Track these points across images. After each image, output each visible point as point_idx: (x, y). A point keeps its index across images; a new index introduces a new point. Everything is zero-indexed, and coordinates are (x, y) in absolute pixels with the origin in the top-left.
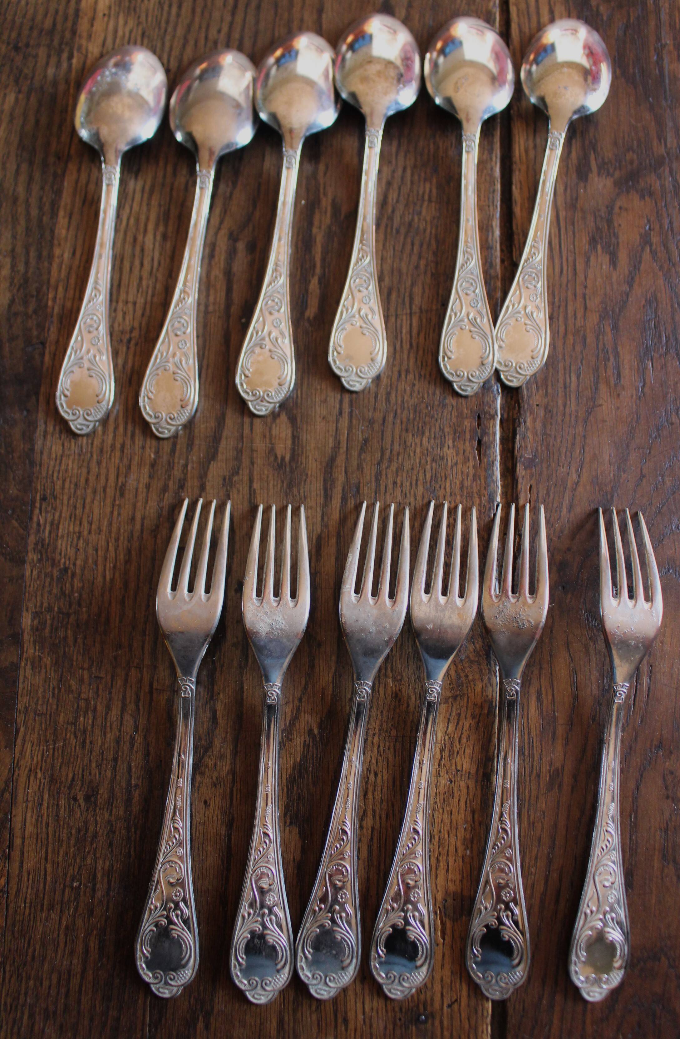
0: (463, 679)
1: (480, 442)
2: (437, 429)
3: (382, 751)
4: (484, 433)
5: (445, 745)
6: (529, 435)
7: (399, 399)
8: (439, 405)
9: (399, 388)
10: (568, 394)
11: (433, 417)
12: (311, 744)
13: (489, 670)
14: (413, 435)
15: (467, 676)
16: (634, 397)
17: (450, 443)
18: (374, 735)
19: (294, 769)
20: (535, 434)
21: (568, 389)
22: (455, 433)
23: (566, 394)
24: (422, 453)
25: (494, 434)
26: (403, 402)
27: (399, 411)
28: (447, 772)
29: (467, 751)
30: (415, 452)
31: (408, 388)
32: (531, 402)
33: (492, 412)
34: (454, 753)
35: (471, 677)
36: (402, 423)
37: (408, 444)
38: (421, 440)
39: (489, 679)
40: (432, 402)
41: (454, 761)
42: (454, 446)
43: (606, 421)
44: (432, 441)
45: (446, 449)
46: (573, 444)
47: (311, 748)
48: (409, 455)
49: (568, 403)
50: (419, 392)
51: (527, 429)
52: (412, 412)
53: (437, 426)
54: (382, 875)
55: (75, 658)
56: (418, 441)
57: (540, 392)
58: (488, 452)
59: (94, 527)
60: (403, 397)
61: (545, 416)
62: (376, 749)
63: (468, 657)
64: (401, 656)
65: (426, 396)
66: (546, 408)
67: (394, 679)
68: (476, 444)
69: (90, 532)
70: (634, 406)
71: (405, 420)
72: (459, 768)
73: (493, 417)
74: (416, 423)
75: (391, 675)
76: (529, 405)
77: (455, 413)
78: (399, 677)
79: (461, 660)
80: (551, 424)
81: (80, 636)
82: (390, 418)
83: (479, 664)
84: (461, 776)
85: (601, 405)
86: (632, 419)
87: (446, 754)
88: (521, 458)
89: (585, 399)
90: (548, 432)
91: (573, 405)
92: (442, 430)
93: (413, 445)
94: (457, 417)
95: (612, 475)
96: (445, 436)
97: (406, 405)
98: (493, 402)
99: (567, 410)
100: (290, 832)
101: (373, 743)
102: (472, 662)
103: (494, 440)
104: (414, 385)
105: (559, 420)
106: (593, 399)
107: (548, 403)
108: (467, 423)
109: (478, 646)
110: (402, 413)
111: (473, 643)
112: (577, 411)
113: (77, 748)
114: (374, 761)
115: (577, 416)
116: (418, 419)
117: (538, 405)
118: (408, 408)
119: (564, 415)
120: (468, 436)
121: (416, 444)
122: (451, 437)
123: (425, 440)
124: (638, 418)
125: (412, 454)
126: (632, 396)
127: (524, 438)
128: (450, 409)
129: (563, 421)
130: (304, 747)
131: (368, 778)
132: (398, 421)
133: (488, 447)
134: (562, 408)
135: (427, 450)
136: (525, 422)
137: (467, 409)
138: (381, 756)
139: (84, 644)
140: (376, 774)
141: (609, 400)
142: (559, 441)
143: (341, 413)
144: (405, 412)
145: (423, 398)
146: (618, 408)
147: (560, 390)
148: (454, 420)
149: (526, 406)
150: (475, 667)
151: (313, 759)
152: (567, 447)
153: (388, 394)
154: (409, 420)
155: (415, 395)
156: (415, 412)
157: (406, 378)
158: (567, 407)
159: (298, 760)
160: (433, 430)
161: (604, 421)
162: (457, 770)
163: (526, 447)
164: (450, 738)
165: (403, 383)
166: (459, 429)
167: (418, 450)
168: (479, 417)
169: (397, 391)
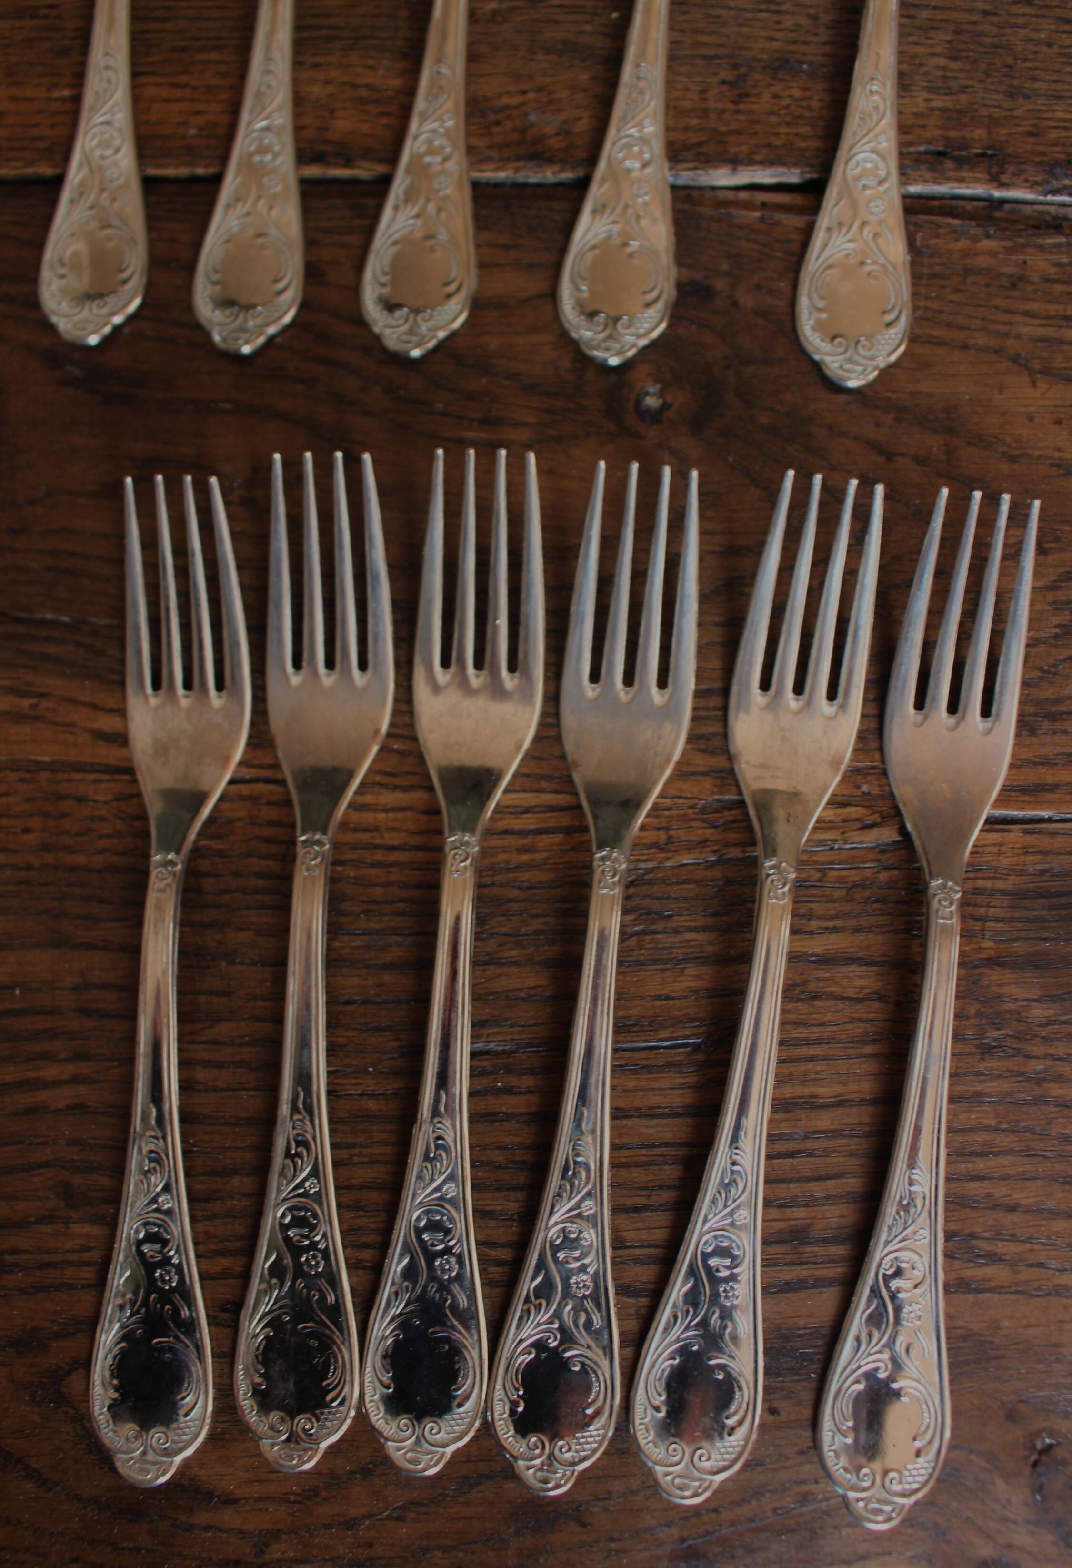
0: (492, 117)
1: (941, 154)
2: (963, 82)
4: (961, 162)
6: (963, 244)
7: (1020, 21)
8: (1012, 86)
9: (1040, 21)
10: (1054, 322)
11: (987, 75)
13: (507, 160)
14: (949, 42)
15: (498, 123)
16: (1057, 455)
17: (938, 103)
20: (966, 254)
21: (1063, 323)
22: (957, 111)
23: (1052, 318)
24: (915, 56)
25: (961, 180)
26: (1014, 26)
27: (995, 19)
30: (916, 44)
31: (1042, 36)
32: (1030, 251)
33: (1004, 178)
34: (363, 104)
35: (495, 129)
36: (974, 23)
37: (932, 34)
38: (939, 55)
39: (490, 159)
40: (1017, 75)
41: (349, 105)
42: (932, 109)
43: (1001, 393)
44: (939, 73)
45: (925, 95)
46: (949, 325)
48: (910, 35)
49: (1035, 322)
50: (1036, 53)
51: (975, 239)
52: (996, 41)
53: (969, 83)
56: (938, 49)
57: (1054, 270)
58: (922, 167)
60: (1024, 26)
61: (1003, 274)
63: (532, 125)
65: (1028, 65)
66: (1022, 279)
67: (496, 13)
68: (938, 147)
70: (1037, 453)
71: (979, 28)
72: (336, 113)
73: (995, 180)
74: (973, 47)
76: (1023, 246)
77: (996, 113)
78: (499, 19)
79: (526, 115)
80: (988, 285)
83: (520, 144)
85: (1034, 384)
86: (1009, 446)
87: (363, 93)
88: (916, 224)
89: (1045, 354)
90: (970, 279)
91: (1028, 329)
92: (963, 90)
93: (930, 42)
94: (990, 117)
95: (889, 394)
96: (951, 94)
97: (1008, 31)
98: (1026, 181)
99: (1018, 318)
102: (523, 131)
103: (948, 180)
104: (1050, 45)
105: (999, 301)
106: (1047, 372)
107: (1032, 283)
108: (979, 133)
109: (551, 143)
110: (993, 24)
111: (558, 134)
112: (1018, 337)
115: (1007, 335)
116: (982, 50)
117: (1025, 263)
118: (1003, 35)
119: (1008, 311)
120: (952, 134)
121: (932, 46)
122: (949, 105)
123: (942, 61)
124: (1013, 459)
125: (910, 39)
126: (1059, 450)
127: (955, 232)
128: (1006, 106)
129: (996, 307)
132: (975, 18)
133: (932, 169)
134: (1022, 307)
135: (921, 65)
136: (988, 237)
137: (1010, 134)
141: (1048, 403)
142: (955, 297)
144: (994, 30)
145: (1025, 60)
146: (1031, 419)
147: (1060, 307)
148: (984, 112)
149: (1021, 240)
150: (514, 136)
152: (941, 312)
154: (979, 35)
155: (1030, 46)
156: (996, 46)
157: (1064, 32)
158: (1027, 319)
160: (961, 75)
161: (1001, 389)
162: (333, 111)
163: (937, 236)
165: (1052, 27)
166: (965, 120)
167: (920, 50)
168: (992, 156)
169: (1037, 16)
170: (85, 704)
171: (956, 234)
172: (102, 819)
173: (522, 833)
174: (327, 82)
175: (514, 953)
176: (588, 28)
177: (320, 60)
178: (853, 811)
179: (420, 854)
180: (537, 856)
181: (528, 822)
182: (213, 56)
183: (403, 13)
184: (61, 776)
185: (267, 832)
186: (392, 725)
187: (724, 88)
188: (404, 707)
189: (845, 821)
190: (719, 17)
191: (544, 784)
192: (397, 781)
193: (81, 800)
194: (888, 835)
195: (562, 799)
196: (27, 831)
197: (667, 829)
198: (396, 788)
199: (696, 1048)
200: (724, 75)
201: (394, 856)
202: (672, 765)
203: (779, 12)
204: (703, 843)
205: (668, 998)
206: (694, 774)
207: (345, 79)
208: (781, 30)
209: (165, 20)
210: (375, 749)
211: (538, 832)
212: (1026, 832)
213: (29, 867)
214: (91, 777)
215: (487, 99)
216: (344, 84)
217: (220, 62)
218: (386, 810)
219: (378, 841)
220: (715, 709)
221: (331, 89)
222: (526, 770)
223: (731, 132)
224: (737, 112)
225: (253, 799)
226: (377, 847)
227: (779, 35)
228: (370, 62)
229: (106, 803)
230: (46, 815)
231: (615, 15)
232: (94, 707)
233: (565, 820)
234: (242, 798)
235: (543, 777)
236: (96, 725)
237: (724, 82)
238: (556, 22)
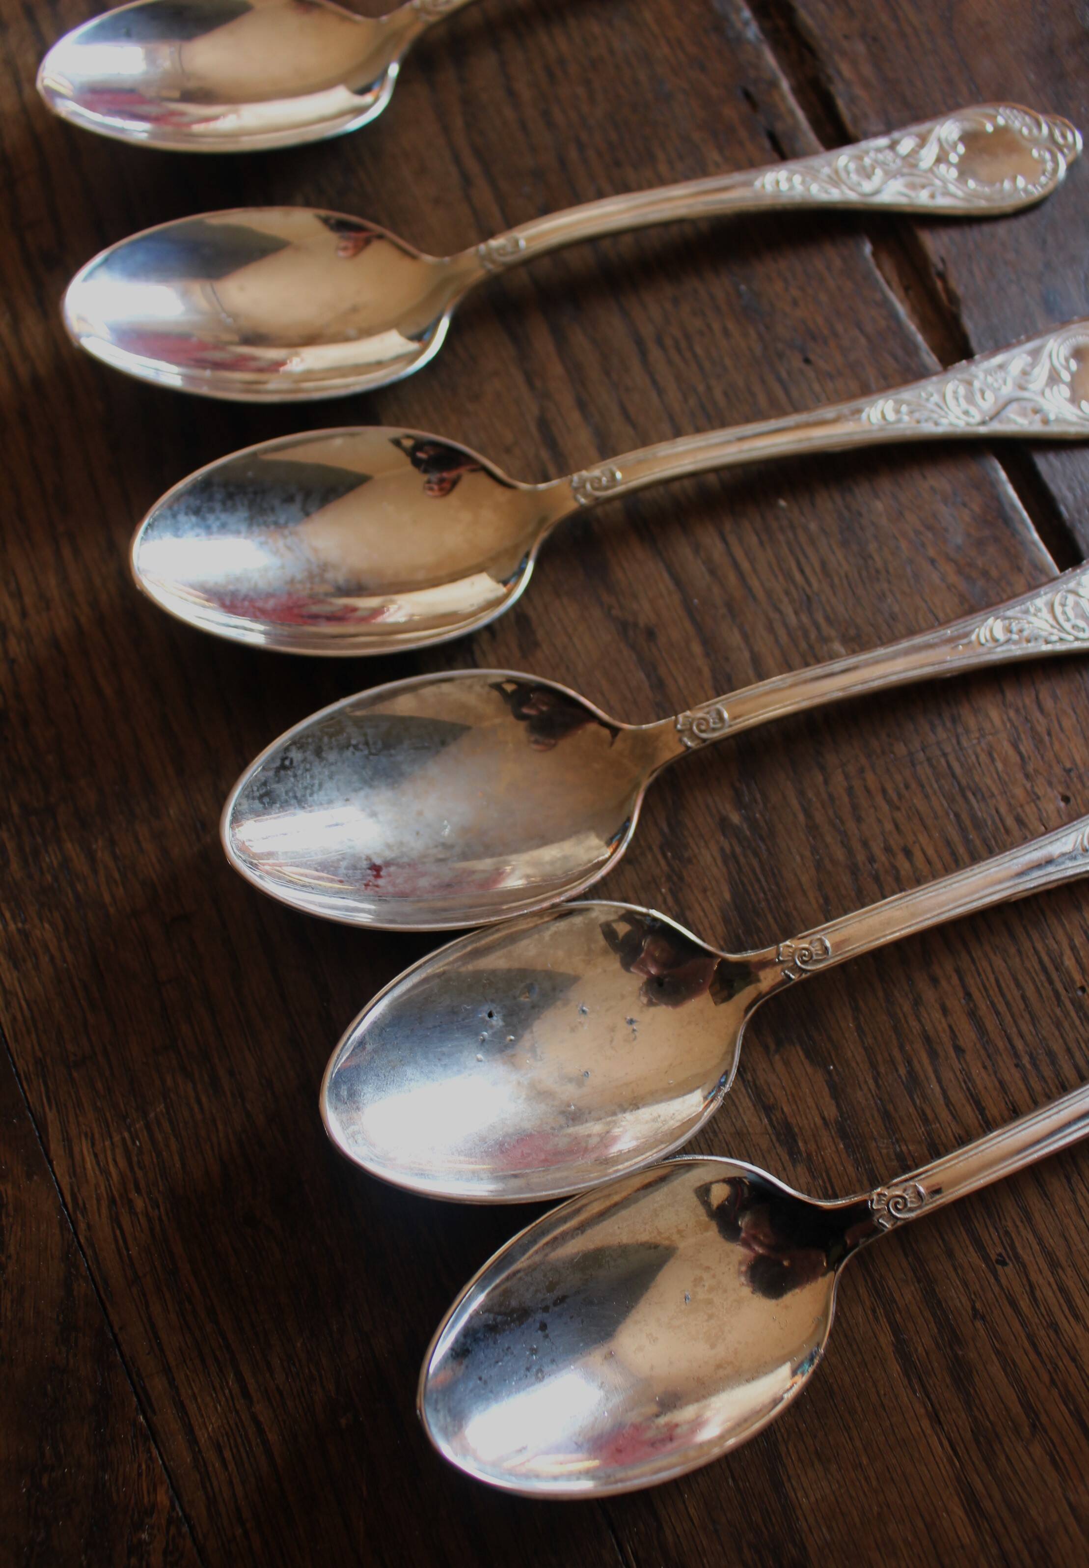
1: (772, 136)
2: (678, 141)
3: (895, 797)
4: (772, 117)
5: (1016, 728)
6: (859, 91)
7: (573, 115)
8: (656, 98)
11: (656, 123)
12: (738, 850)
15: (985, 574)
18: (862, 770)
19: (726, 921)
20: (868, 86)
22: (716, 136)
25: (792, 113)
26: (582, 117)
27: (584, 136)
28: (1050, 784)
29: (1067, 723)
31: (581, 91)
32: (830, 38)
33: (767, 77)
34: (1041, 741)
35: (994, 573)
36: (600, 154)
40: (640, 98)
41: (1049, 755)
42: (725, 159)
43: (988, 22)
47: (742, 860)
50: (604, 89)
51: (848, 82)
52: (609, 128)
53: (674, 136)
54: (1028, 1066)
55: (107, 898)
57: (839, 12)
59: (28, 600)
60: (578, 109)
61: (870, 50)
62: (880, 800)
64: (832, 586)
65: (623, 92)
66: (864, 37)
68: (767, 144)
69: (24, 614)
71: (603, 146)
72: (1068, 765)
73: (774, 84)
74: (629, 145)
75: (833, 633)
76: (829, 44)
77: (696, 102)
78: (852, 632)
79: (958, 548)
80: (890, 61)
81: (99, 845)
82: (573, 154)
83: (996, 539)
84: (1080, 777)
87: (1027, 746)
90: (892, 76)
92: (686, 139)
94: (704, 106)
97: (592, 121)
99: (906, 26)
100: (787, 1064)
101: (868, 790)
102: (980, 544)
104: (588, 81)
105: (901, 48)
107: (863, 25)
108: (729, 112)
109: (976, 508)
110: (592, 137)
111: (965, 505)
112: (925, 23)
113: (204, 1099)
114: (889, 826)
115: (929, 32)
116: (627, 135)
117: (846, 37)
118: (599, 123)
119: (905, 36)
120: (743, 132)
122: (712, 145)
128: (682, 97)
129: (908, 48)
130: (725, 862)
131: (894, 867)
132: (592, 153)
133: (794, 139)
136: (839, 73)
137: (713, 84)
138: (898, 809)
139: (115, 858)
140: (908, 853)
143: (467, 180)
144: (597, 133)
145: (618, 95)
148: (701, 114)
150: (992, 549)
151: (759, 881)
153: (546, 115)
154: (611, 144)
155: (599, 96)
156: (616, 126)
157: (566, 74)
158: (903, 21)
159: (727, 896)
160: (669, 145)
162: (1068, 771)
164: (1017, 711)
166: (721, 127)
168: (748, 96)
171: (853, 100)
174: (1035, 798)
176: (813, 526)
177: (1010, 821)
182: (1069, 962)
183: (901, 749)
187: (812, 357)
190: (726, 394)
200: (797, 362)
203: (688, 337)
207: (1020, 776)
208: (709, 327)
209: (1051, 1055)
215: (962, 598)
216: (1027, 776)
217: (1073, 948)
221: (1041, 788)
223: (862, 330)
224: (835, 334)
227: (716, 326)
228: (983, 757)
231: (782, 503)
237: (807, 361)
238: (823, 564)
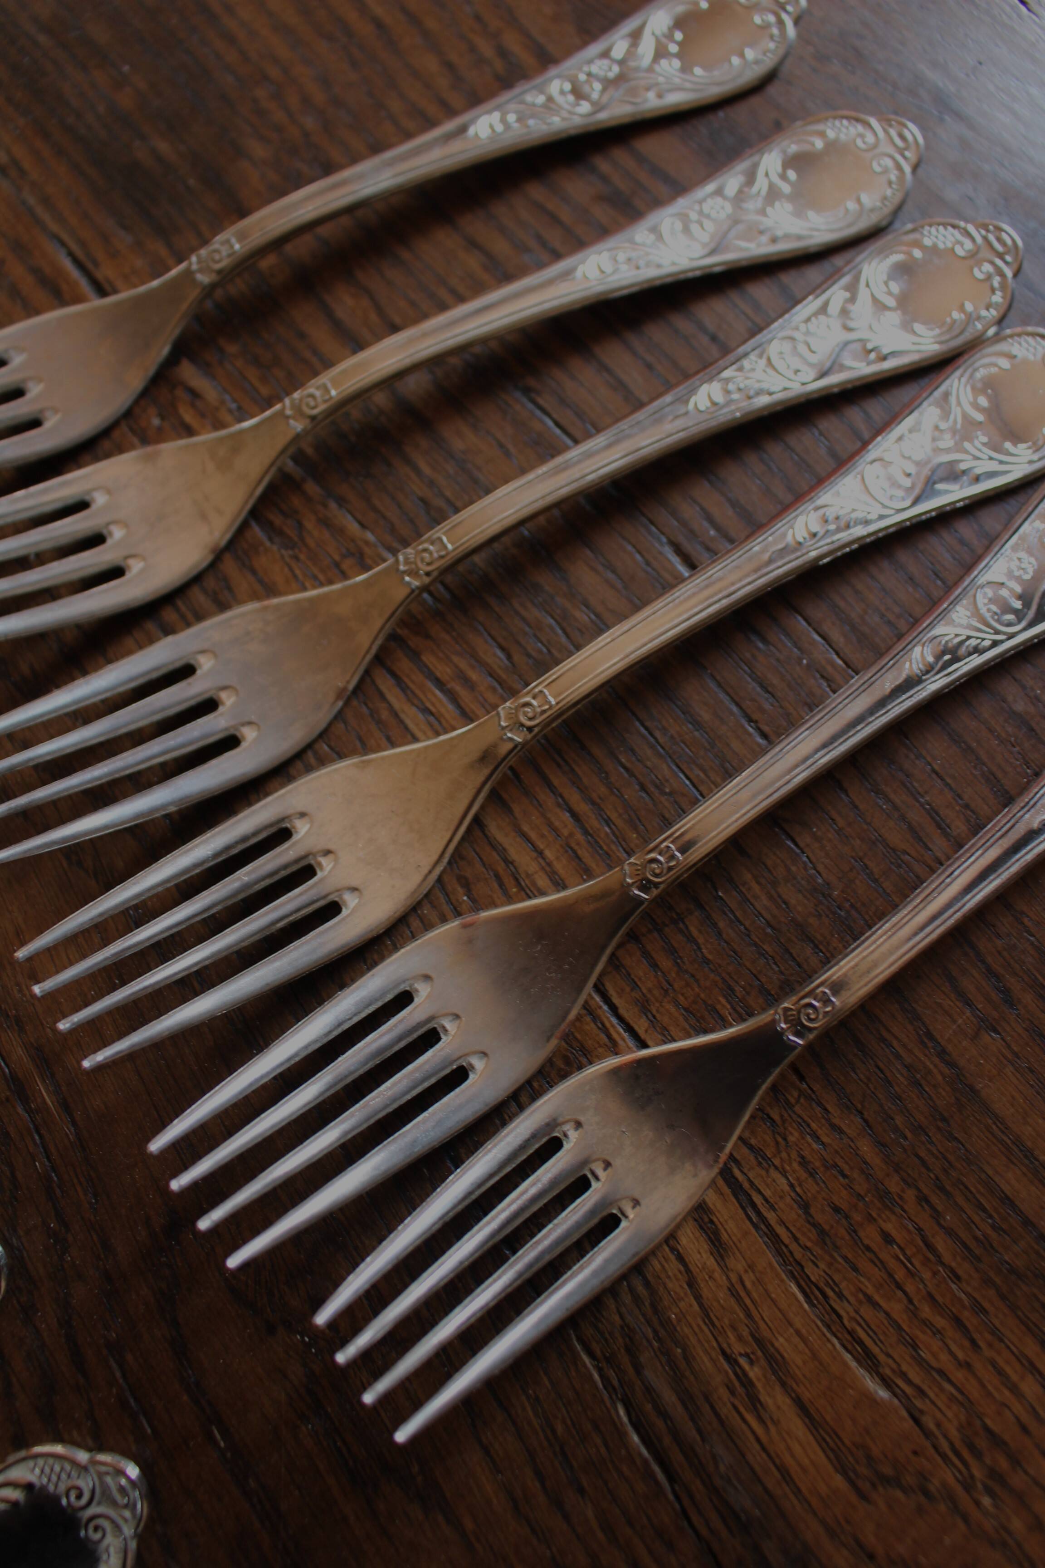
170: (698, 1297)
172: (804, 1162)
173: (453, 697)
175: (577, 614)
178: (188, 416)
179: (556, 782)
180: (463, 664)
181: (438, 699)
184: (798, 1253)
185: (666, 963)
186: (444, 920)
188: (415, 923)
189: (203, 415)
191: (385, 715)
192: (501, 868)
193: (805, 1206)
194: (188, 372)
195: (385, 683)
196: (888, 1238)
197: (337, 565)
198: (508, 862)
199: (527, 391)
201: (582, 808)
202: (266, 603)
204: (326, 523)
205: (501, 446)
206: (261, 582)
210: (485, 914)
211: (439, 683)
212: (96, 264)
213: (923, 1199)
214: (771, 1216)
218: (541, 853)
219: (579, 836)
220: (178, 610)
222: (384, 742)
225: (644, 1007)
226: (586, 832)
229: (784, 1174)
230: (853, 1231)
232: (692, 1283)
233: (404, 665)
234: (653, 1022)
235: (379, 722)
236: (711, 1262)
